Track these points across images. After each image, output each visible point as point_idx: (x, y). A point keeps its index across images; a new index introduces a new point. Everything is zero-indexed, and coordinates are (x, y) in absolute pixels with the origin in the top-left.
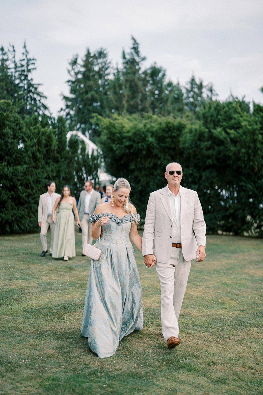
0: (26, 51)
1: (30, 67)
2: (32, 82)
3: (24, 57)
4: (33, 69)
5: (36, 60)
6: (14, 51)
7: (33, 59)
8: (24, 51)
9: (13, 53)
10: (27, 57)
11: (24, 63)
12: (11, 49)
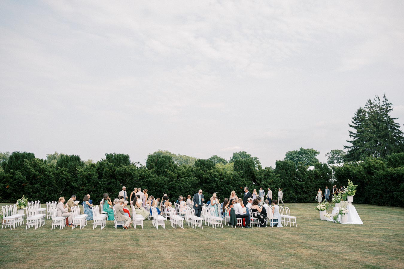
0: (386, 99)
1: (389, 108)
2: (391, 118)
3: (385, 103)
4: (391, 110)
5: (392, 104)
6: (379, 100)
7: (390, 104)
8: (384, 100)
9: (378, 101)
10: (386, 103)
11: (384, 107)
12: (377, 99)
